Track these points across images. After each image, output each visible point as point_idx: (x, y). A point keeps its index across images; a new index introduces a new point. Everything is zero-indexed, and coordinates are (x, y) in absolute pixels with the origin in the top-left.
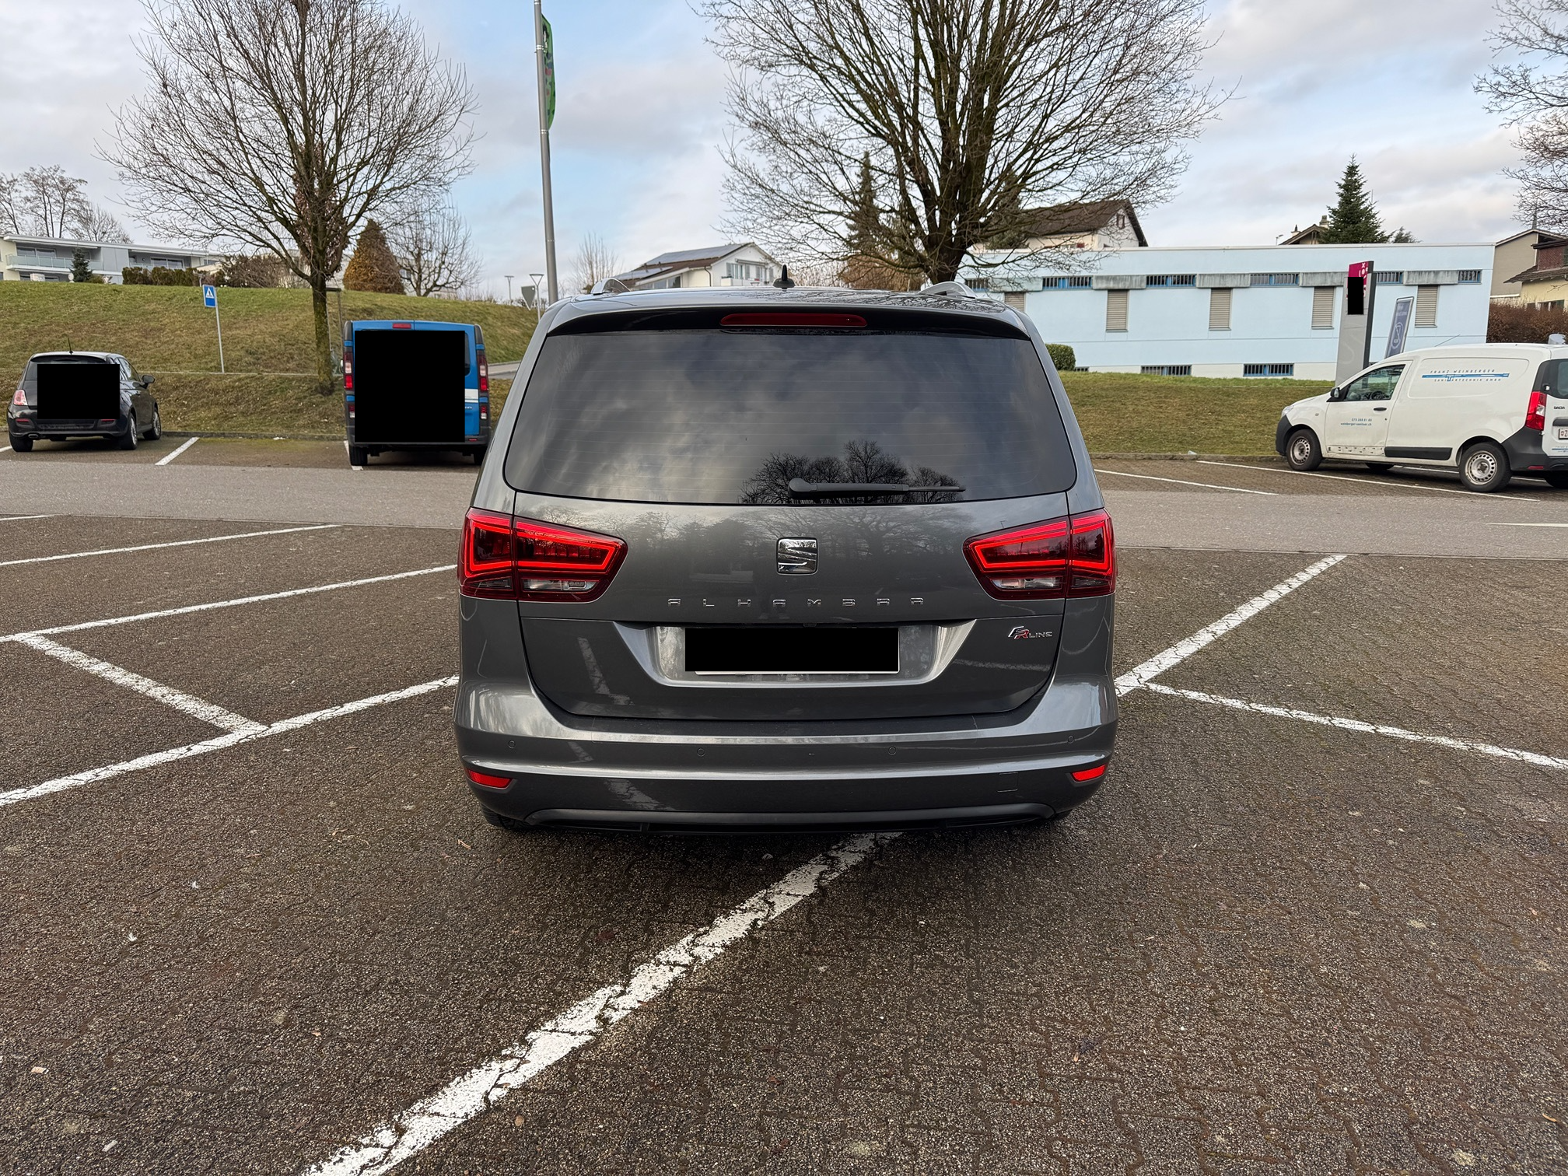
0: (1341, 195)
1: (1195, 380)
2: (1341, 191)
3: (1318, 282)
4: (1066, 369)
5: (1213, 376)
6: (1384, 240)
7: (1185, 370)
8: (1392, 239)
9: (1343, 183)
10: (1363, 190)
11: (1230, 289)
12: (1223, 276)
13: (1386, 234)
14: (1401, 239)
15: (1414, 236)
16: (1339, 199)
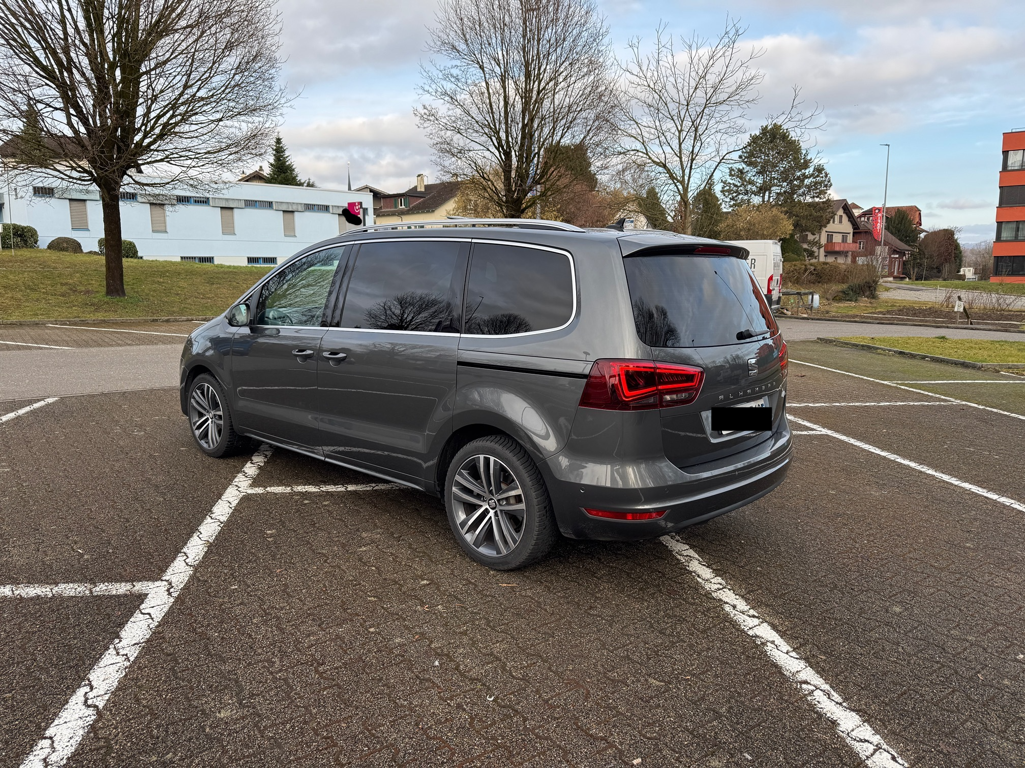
0: (275, 155)
1: (217, 266)
2: (274, 152)
3: (285, 208)
4: (131, 257)
5: (227, 264)
6: (301, 184)
7: (210, 260)
8: (305, 185)
9: (275, 148)
10: (287, 153)
11: (232, 208)
12: (227, 200)
13: (302, 181)
14: (310, 185)
15: (316, 184)
16: (273, 157)
